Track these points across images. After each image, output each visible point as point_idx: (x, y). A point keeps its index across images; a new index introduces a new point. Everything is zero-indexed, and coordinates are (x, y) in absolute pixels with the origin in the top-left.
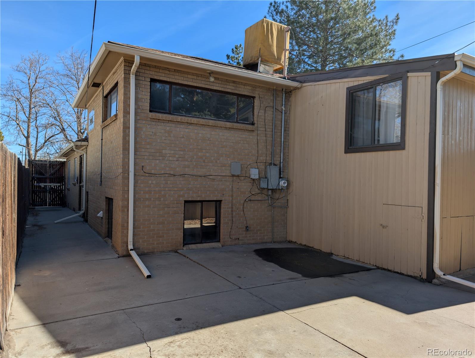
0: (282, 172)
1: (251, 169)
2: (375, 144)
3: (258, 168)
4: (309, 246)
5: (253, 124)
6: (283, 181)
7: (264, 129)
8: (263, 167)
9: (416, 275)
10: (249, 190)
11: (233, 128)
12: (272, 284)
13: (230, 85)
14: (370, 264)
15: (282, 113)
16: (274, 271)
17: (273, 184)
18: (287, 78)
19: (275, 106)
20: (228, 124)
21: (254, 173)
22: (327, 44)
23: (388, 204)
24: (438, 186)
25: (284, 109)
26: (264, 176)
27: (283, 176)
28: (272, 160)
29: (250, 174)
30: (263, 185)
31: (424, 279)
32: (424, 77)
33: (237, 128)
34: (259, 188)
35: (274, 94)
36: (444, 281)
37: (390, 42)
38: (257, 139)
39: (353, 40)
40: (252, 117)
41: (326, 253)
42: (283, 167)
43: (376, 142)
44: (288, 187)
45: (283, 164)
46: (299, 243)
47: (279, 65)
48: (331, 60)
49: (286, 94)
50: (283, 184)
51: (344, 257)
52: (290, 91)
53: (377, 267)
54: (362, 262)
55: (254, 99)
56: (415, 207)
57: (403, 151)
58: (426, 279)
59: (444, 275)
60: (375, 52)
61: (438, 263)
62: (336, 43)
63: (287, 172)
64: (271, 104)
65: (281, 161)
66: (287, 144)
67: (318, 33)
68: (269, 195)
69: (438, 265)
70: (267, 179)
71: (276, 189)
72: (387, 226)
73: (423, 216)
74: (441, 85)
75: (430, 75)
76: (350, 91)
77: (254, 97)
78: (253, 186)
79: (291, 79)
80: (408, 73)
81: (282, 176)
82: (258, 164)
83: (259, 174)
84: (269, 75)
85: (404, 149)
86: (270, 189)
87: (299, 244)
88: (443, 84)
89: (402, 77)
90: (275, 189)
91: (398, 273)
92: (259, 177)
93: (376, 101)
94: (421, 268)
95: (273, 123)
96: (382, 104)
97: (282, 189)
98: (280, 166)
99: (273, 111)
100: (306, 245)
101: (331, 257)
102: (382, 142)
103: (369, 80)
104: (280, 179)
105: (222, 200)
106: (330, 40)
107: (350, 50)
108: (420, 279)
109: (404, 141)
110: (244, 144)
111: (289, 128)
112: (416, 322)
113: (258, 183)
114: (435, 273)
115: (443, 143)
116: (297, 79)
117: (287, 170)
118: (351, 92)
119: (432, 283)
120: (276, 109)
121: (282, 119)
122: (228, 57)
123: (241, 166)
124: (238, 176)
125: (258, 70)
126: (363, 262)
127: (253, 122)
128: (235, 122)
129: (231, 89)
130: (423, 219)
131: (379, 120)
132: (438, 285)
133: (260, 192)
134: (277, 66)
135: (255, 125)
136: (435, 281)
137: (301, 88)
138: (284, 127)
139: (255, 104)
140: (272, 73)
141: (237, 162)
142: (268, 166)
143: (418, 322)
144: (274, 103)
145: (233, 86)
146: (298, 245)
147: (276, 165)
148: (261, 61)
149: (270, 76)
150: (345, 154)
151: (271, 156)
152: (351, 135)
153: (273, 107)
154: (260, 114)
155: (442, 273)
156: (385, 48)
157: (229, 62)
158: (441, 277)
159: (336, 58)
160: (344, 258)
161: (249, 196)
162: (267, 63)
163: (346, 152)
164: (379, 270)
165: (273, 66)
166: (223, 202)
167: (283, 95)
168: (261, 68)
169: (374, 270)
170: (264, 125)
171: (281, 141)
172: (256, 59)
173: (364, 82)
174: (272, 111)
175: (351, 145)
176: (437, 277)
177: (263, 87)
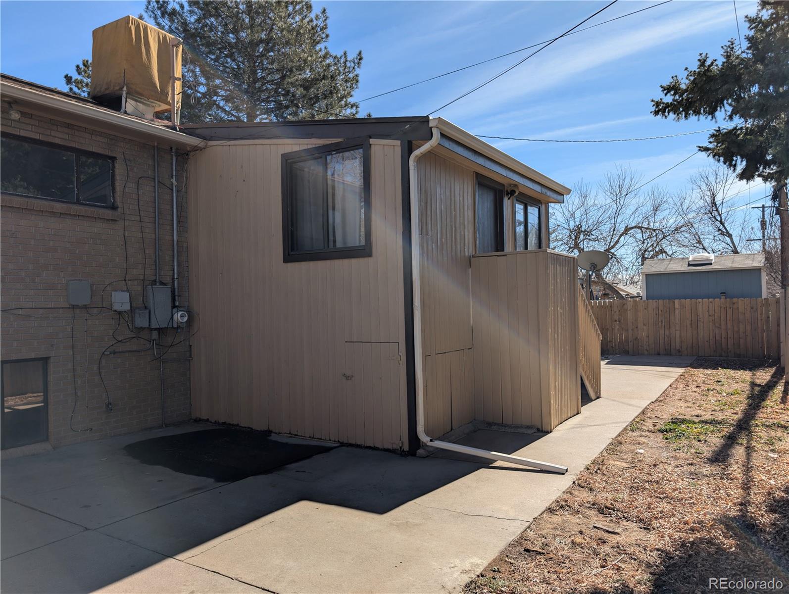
0: (177, 297)
1: (113, 293)
2: (330, 248)
3: (128, 291)
4: (232, 423)
5: (114, 208)
6: (180, 313)
7: (138, 218)
8: (139, 288)
9: (395, 447)
10: (112, 332)
11: (70, 214)
12: (156, 507)
13: (59, 130)
14: (330, 440)
15: (172, 190)
16: (161, 481)
17: (160, 318)
18: (179, 129)
19: (158, 177)
20: (58, 207)
21: (121, 301)
22: (255, 82)
23: (353, 341)
24: (417, 310)
25: (175, 183)
26: (140, 305)
27: (179, 303)
28: (156, 275)
29: (111, 301)
30: (141, 321)
31: (406, 451)
32: (392, 147)
33: (78, 214)
34: (131, 328)
35: (154, 156)
36: (431, 449)
37: (352, 93)
38: (124, 236)
39: (297, 80)
40: (112, 195)
41: (261, 431)
42: (178, 288)
43: (331, 244)
44: (190, 322)
45: (178, 281)
46: (213, 421)
47: (164, 103)
48: (264, 109)
49: (177, 156)
50: (180, 317)
51: (290, 433)
52: (185, 153)
53: (341, 443)
54: (318, 439)
55: (113, 162)
56: (389, 342)
57: (370, 258)
58: (408, 451)
59: (431, 441)
60: (331, 104)
61: (423, 424)
62: (268, 82)
63: (187, 295)
64: (150, 173)
65: (173, 276)
66: (185, 245)
67: (239, 61)
68: (153, 340)
69: (423, 426)
70: (148, 311)
71: (167, 328)
72: (353, 377)
73: (400, 356)
74: (414, 161)
75: (400, 145)
76: (287, 160)
77: (113, 159)
78: (119, 324)
79: (186, 131)
80: (371, 139)
81: (177, 303)
82: (129, 283)
83: (130, 301)
84: (145, 120)
85: (369, 255)
86: (155, 329)
87: (214, 423)
88: (417, 159)
89: (362, 145)
90: (165, 327)
91: (370, 448)
92: (131, 307)
93: (327, 179)
94: (400, 436)
95: (155, 207)
96: (336, 185)
97: (178, 327)
98: (173, 285)
99: (155, 187)
100: (225, 422)
101: (269, 438)
102: (339, 244)
103: (315, 144)
104: (175, 310)
105: (50, 357)
106: (259, 75)
107: (294, 96)
108: (400, 452)
109: (370, 244)
110: (97, 244)
111: (187, 217)
112: (394, 525)
113: (130, 319)
114: (420, 440)
115: (421, 248)
116: (198, 131)
117: (187, 293)
118: (289, 161)
119: (417, 455)
120: (159, 182)
121: (173, 200)
122: (68, 79)
123: (91, 287)
124: (85, 307)
125: (123, 109)
126: (320, 439)
127: (113, 204)
128: (74, 203)
129: (60, 138)
130: (400, 360)
131: (334, 209)
132: (424, 457)
133: (135, 336)
134: (160, 106)
135: (119, 209)
136: (420, 452)
137: (204, 148)
138: (177, 216)
139: (117, 171)
140: (152, 118)
141: (82, 280)
142: (148, 286)
143: (395, 524)
144: (156, 172)
145: (67, 134)
146: (211, 424)
147: (165, 284)
148: (127, 94)
149: (145, 122)
150: (284, 264)
151: (154, 267)
152: (292, 232)
153: (154, 179)
154: (127, 190)
155: (428, 439)
156: (345, 100)
157: (71, 89)
158: (428, 444)
159: (272, 107)
160: (290, 435)
161: (112, 345)
162: (141, 99)
163: (286, 260)
164: (343, 448)
165: (154, 105)
166: (52, 360)
167: (172, 159)
168: (129, 105)
169: (336, 449)
170: (138, 211)
171: (173, 241)
172: (117, 88)
173: (309, 147)
174: (152, 186)
175: (292, 250)
176: (423, 445)
177: (132, 140)
